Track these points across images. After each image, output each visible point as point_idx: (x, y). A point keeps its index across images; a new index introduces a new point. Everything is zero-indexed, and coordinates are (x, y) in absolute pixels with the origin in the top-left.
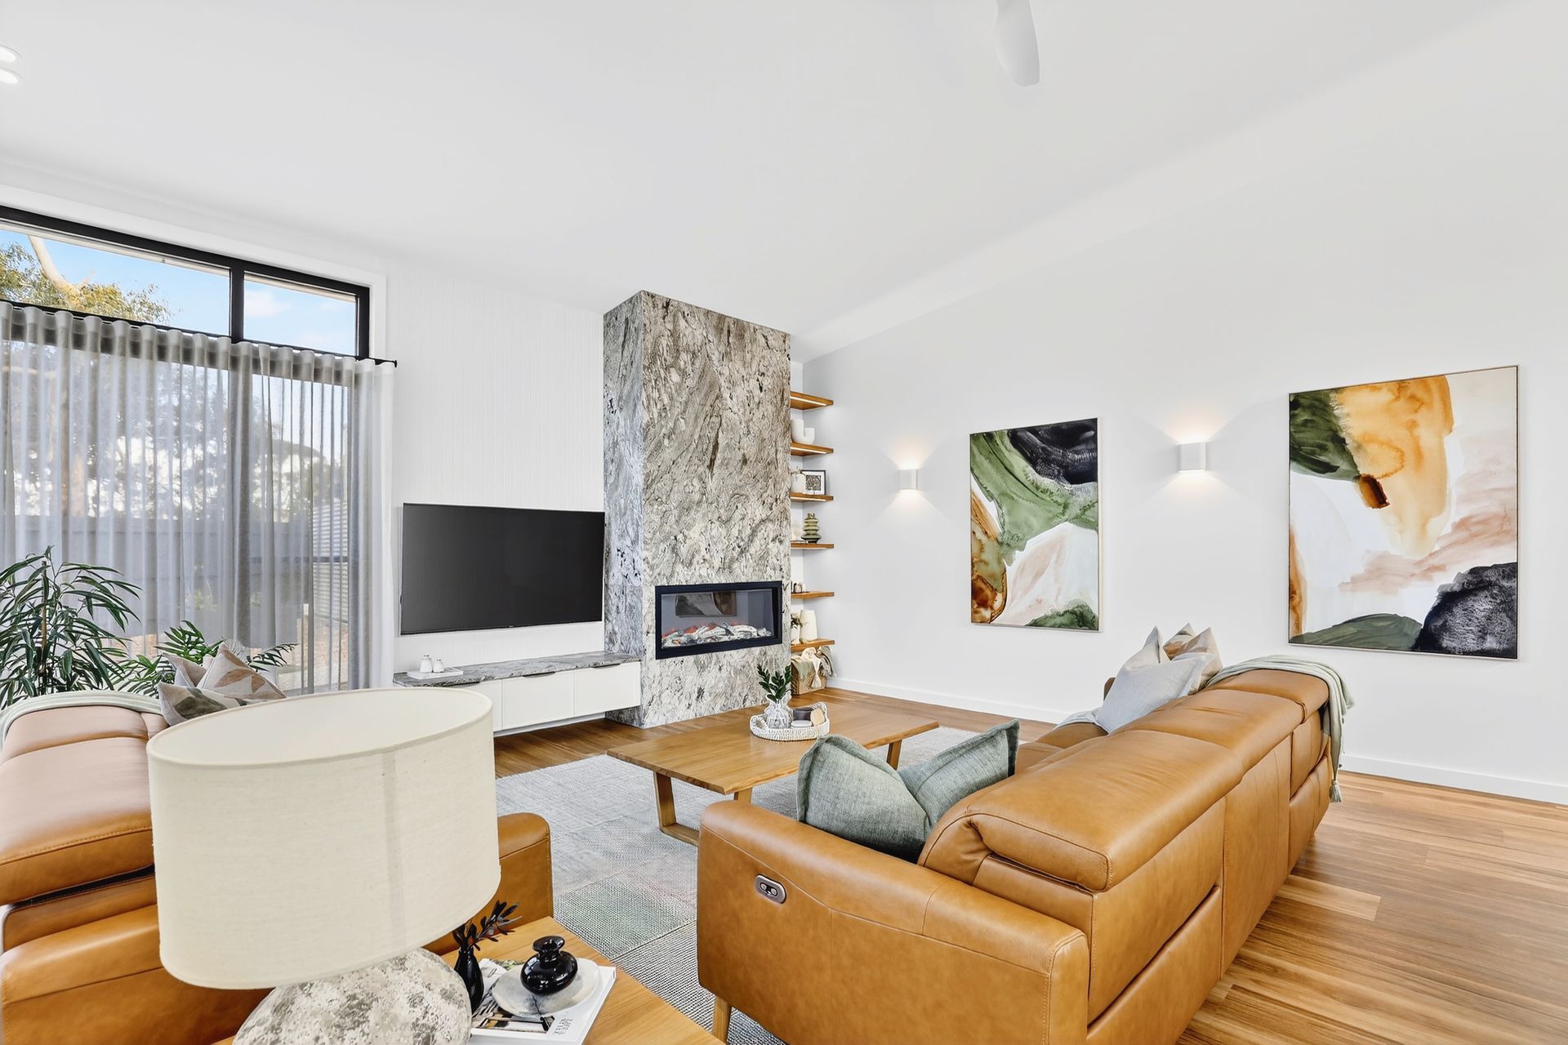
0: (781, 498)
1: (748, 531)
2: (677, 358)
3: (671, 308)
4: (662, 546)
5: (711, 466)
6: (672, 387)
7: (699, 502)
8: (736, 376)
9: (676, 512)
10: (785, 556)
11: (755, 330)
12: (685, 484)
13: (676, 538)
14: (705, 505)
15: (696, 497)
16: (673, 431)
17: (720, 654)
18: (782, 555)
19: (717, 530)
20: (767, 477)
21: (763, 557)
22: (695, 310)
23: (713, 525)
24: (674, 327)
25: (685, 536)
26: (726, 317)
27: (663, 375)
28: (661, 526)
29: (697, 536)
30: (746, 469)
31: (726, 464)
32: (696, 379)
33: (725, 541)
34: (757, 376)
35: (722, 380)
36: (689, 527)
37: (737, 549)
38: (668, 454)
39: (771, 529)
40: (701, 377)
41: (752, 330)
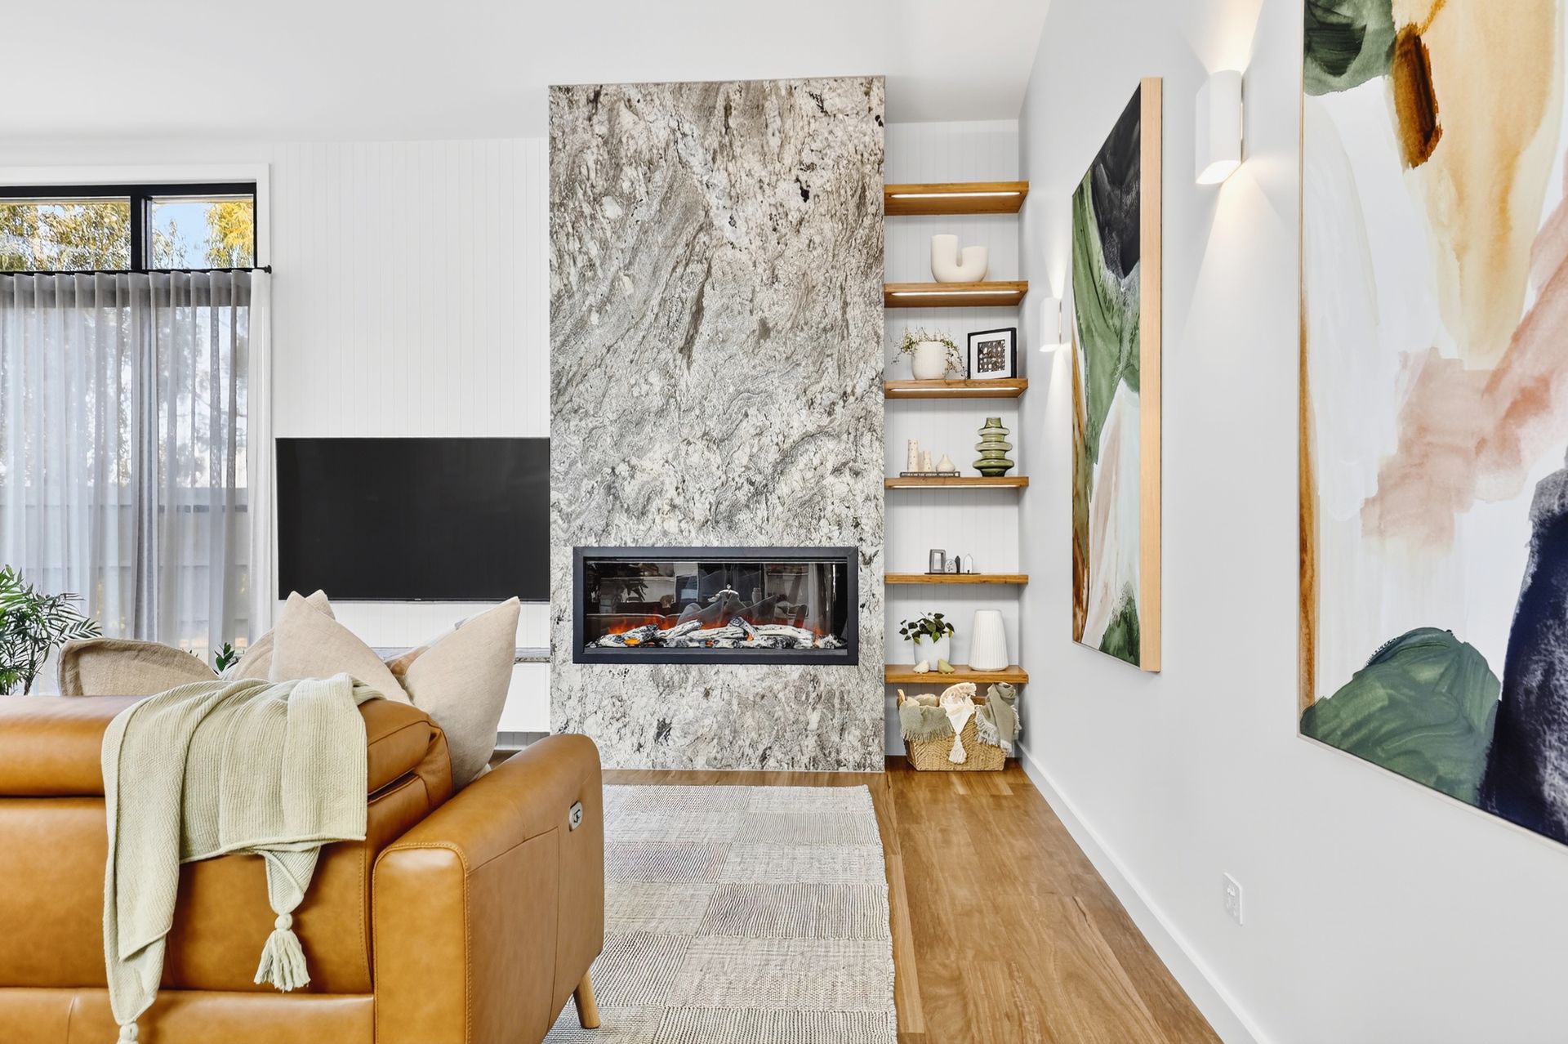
0: (859, 391)
1: (773, 455)
2: (616, 178)
3: (601, 98)
4: (586, 484)
5: (687, 349)
6: (605, 225)
7: (661, 412)
8: (747, 183)
9: (613, 429)
10: (867, 499)
11: (791, 91)
12: (633, 382)
13: (613, 469)
14: (674, 414)
15: (657, 402)
16: (607, 300)
17: (710, 670)
18: (860, 499)
19: (697, 455)
20: (822, 354)
21: (810, 506)
22: (654, 90)
23: (691, 448)
24: (611, 130)
25: (633, 468)
26: (721, 83)
27: (587, 210)
28: (586, 451)
29: (657, 467)
30: (768, 346)
31: (720, 340)
32: (655, 206)
33: (720, 473)
34: (795, 172)
35: (712, 198)
36: (641, 452)
37: (746, 486)
38: (599, 333)
39: (831, 451)
40: (664, 200)
41: (783, 92)
